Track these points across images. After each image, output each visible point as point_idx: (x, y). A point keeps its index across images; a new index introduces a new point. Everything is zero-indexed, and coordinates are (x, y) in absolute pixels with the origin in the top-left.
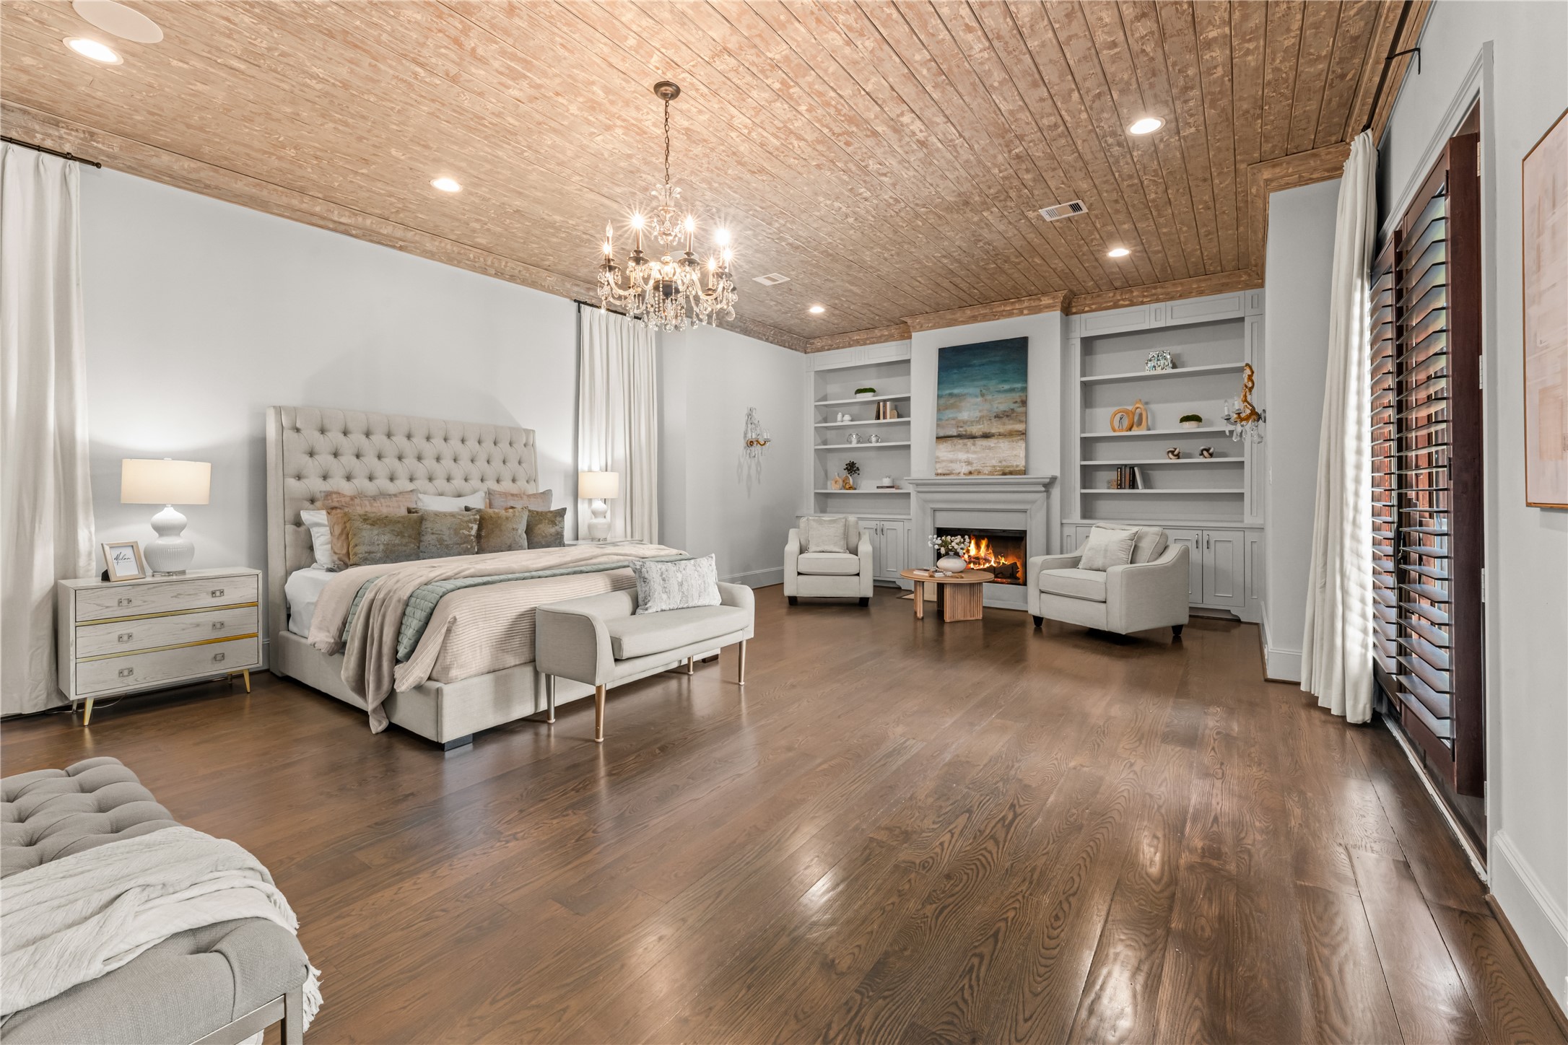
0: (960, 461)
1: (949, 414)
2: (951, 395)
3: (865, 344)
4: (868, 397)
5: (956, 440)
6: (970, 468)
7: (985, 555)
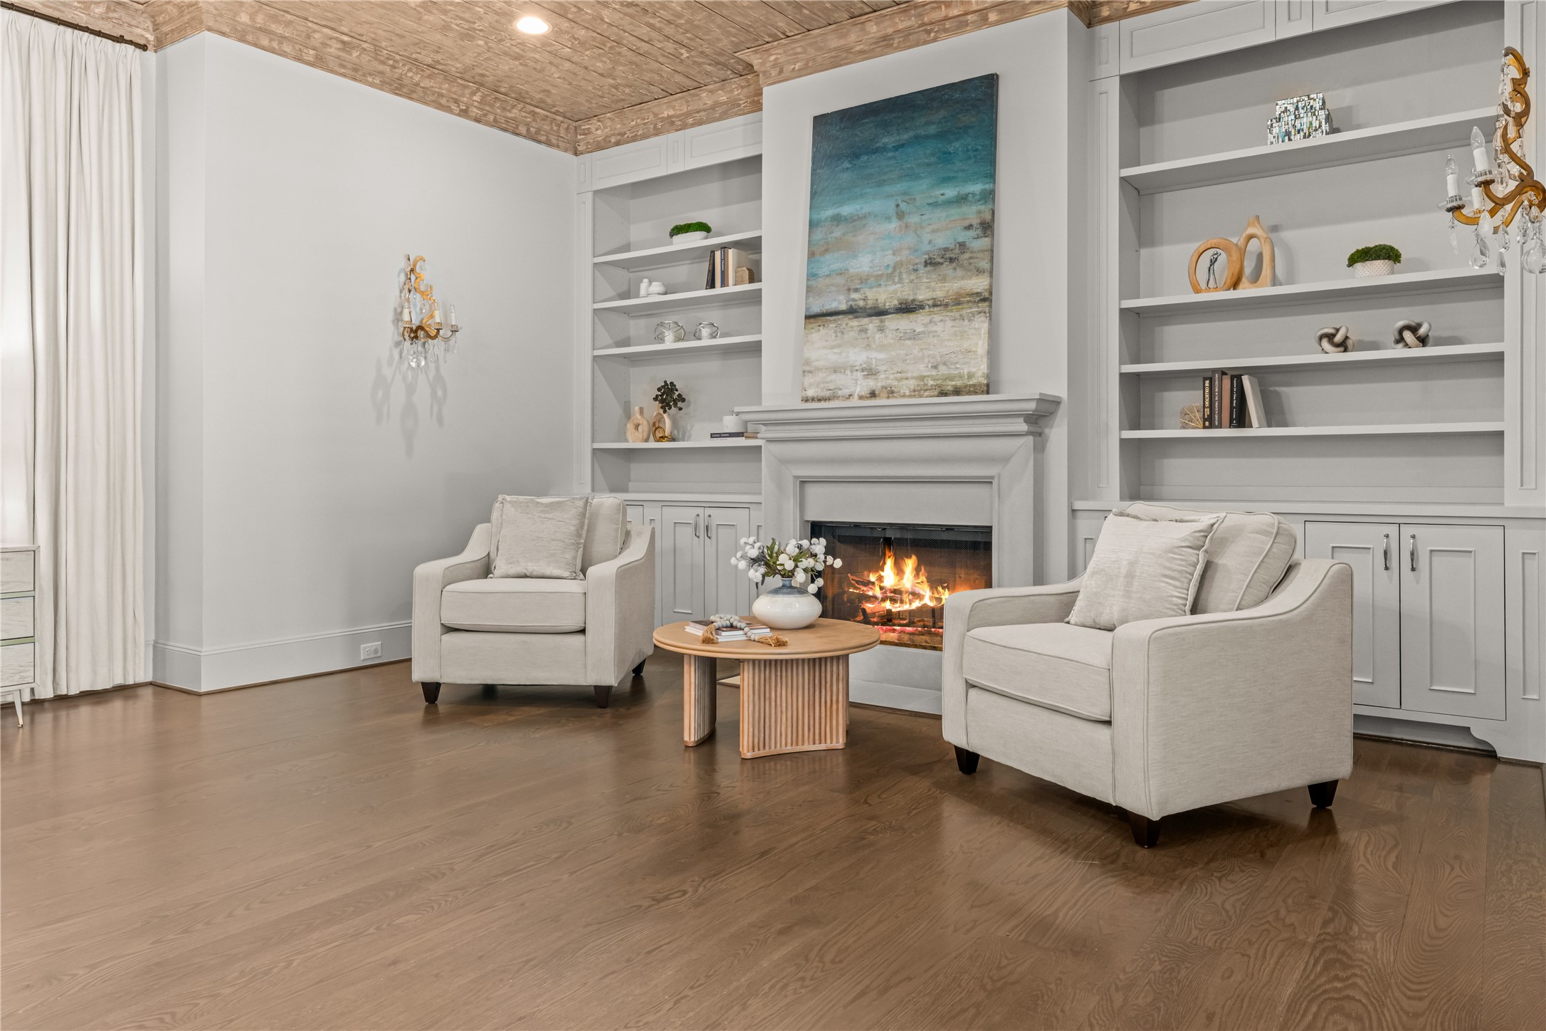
0: (853, 369)
1: (832, 262)
2: (837, 219)
3: (684, 127)
4: (695, 240)
5: (845, 321)
6: (871, 384)
7: (914, 585)
